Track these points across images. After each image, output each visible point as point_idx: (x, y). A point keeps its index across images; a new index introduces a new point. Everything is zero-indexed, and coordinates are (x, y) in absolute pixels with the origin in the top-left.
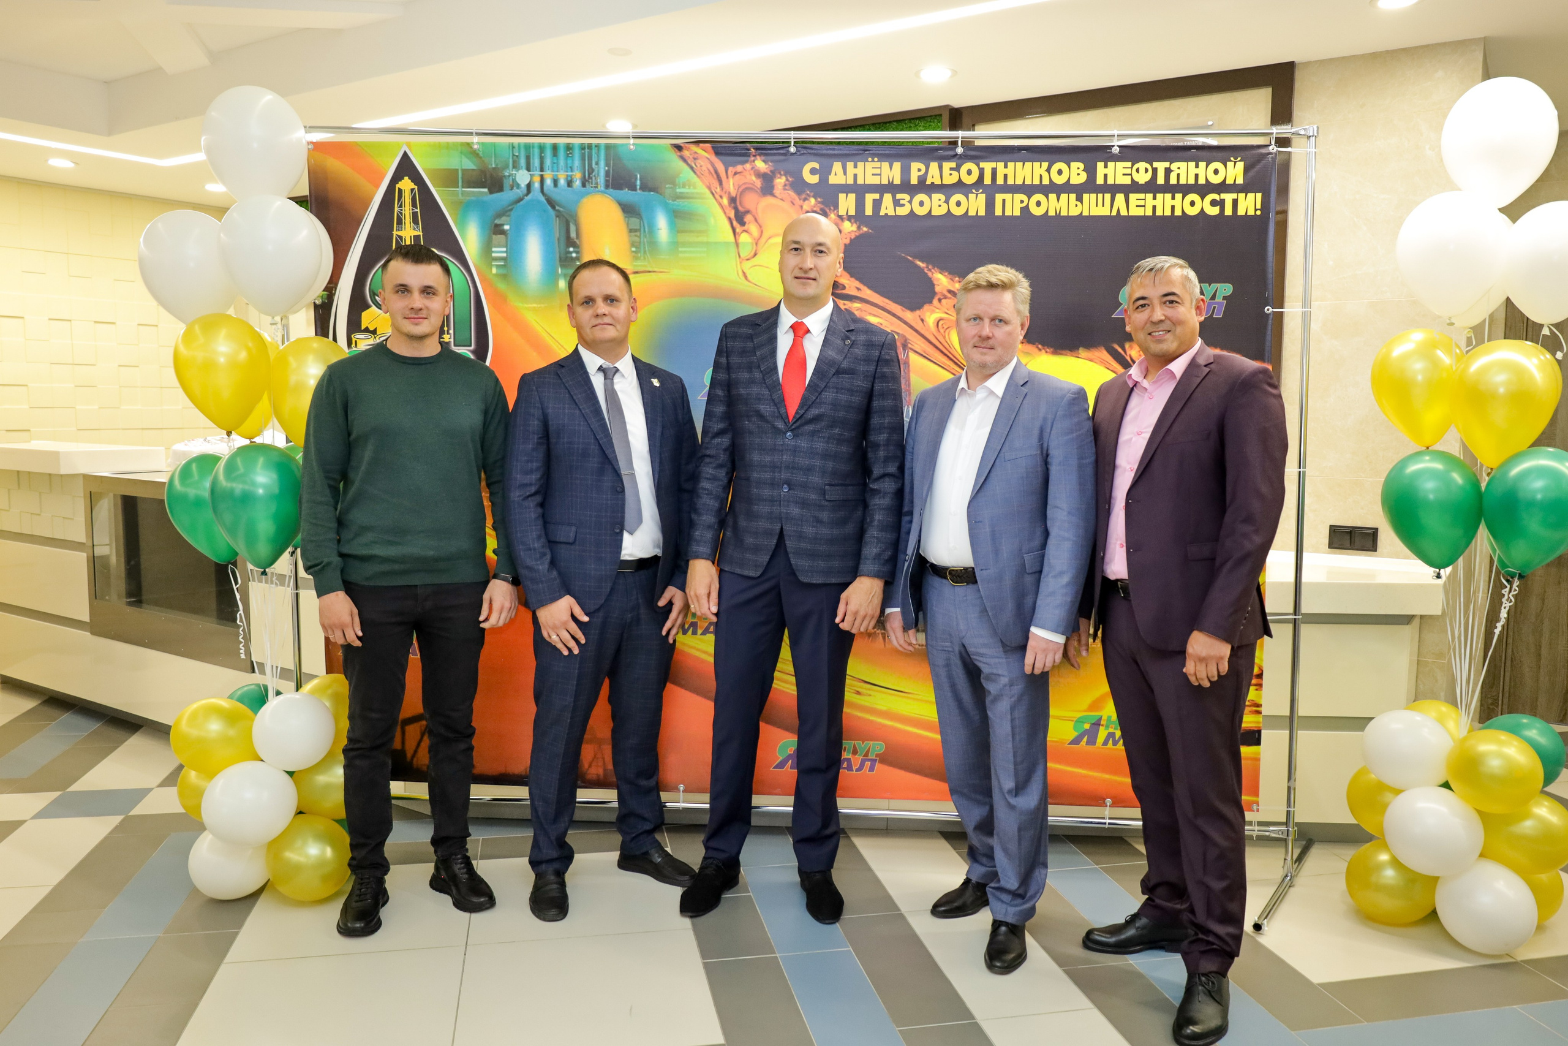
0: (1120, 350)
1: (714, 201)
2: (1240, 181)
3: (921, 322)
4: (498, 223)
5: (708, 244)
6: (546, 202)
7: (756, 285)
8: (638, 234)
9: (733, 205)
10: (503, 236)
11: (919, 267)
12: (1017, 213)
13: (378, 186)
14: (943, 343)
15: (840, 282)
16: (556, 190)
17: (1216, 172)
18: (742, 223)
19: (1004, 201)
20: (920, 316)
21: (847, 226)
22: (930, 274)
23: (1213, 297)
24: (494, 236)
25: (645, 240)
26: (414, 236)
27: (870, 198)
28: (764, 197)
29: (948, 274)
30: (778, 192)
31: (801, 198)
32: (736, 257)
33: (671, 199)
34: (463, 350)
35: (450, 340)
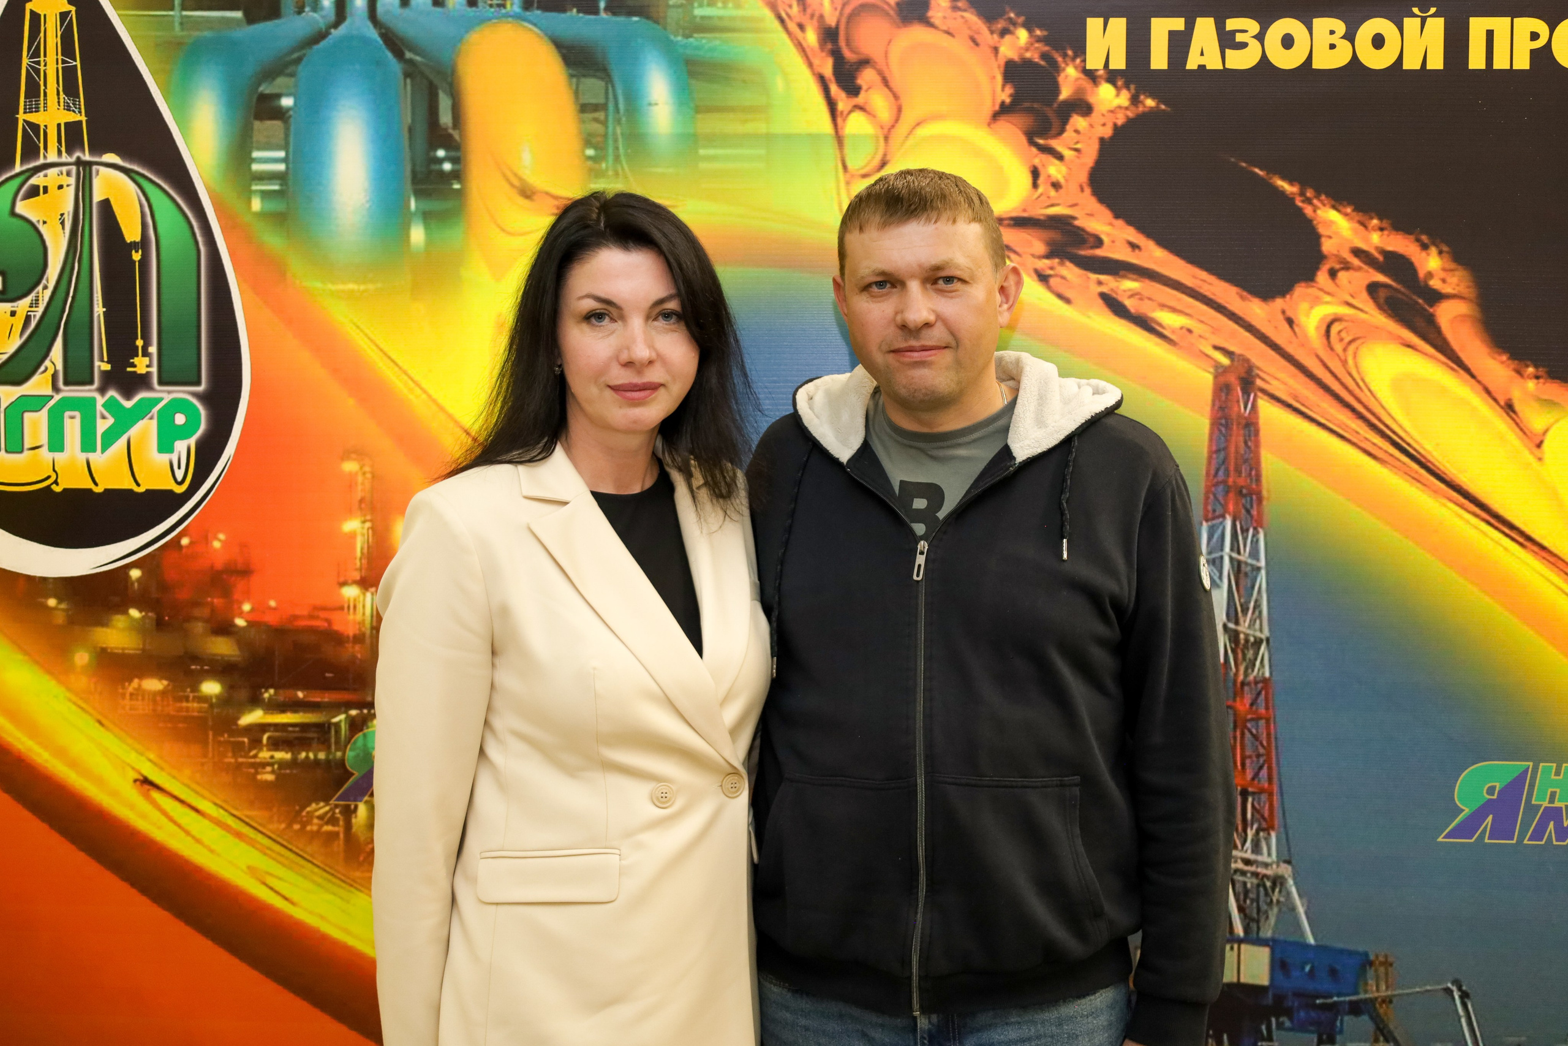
1: (784, 36)
3: (1287, 326)
4: (267, 91)
5: (769, 138)
6: (381, 41)
8: (601, 115)
9: (829, 46)
10: (277, 124)
11: (1282, 193)
12: (1523, 63)
14: (1339, 376)
15: (1089, 229)
16: (406, 12)
18: (853, 90)
19: (1490, 34)
20: (1283, 312)
21: (1109, 99)
22: (1308, 210)
24: (257, 124)
25: (619, 131)
26: (66, 124)
27: (1162, 28)
28: (905, 26)
29: (1354, 210)
30: (940, 15)
31: (993, 28)
32: (837, 172)
33: (681, 31)
34: (181, 393)
35: (149, 369)
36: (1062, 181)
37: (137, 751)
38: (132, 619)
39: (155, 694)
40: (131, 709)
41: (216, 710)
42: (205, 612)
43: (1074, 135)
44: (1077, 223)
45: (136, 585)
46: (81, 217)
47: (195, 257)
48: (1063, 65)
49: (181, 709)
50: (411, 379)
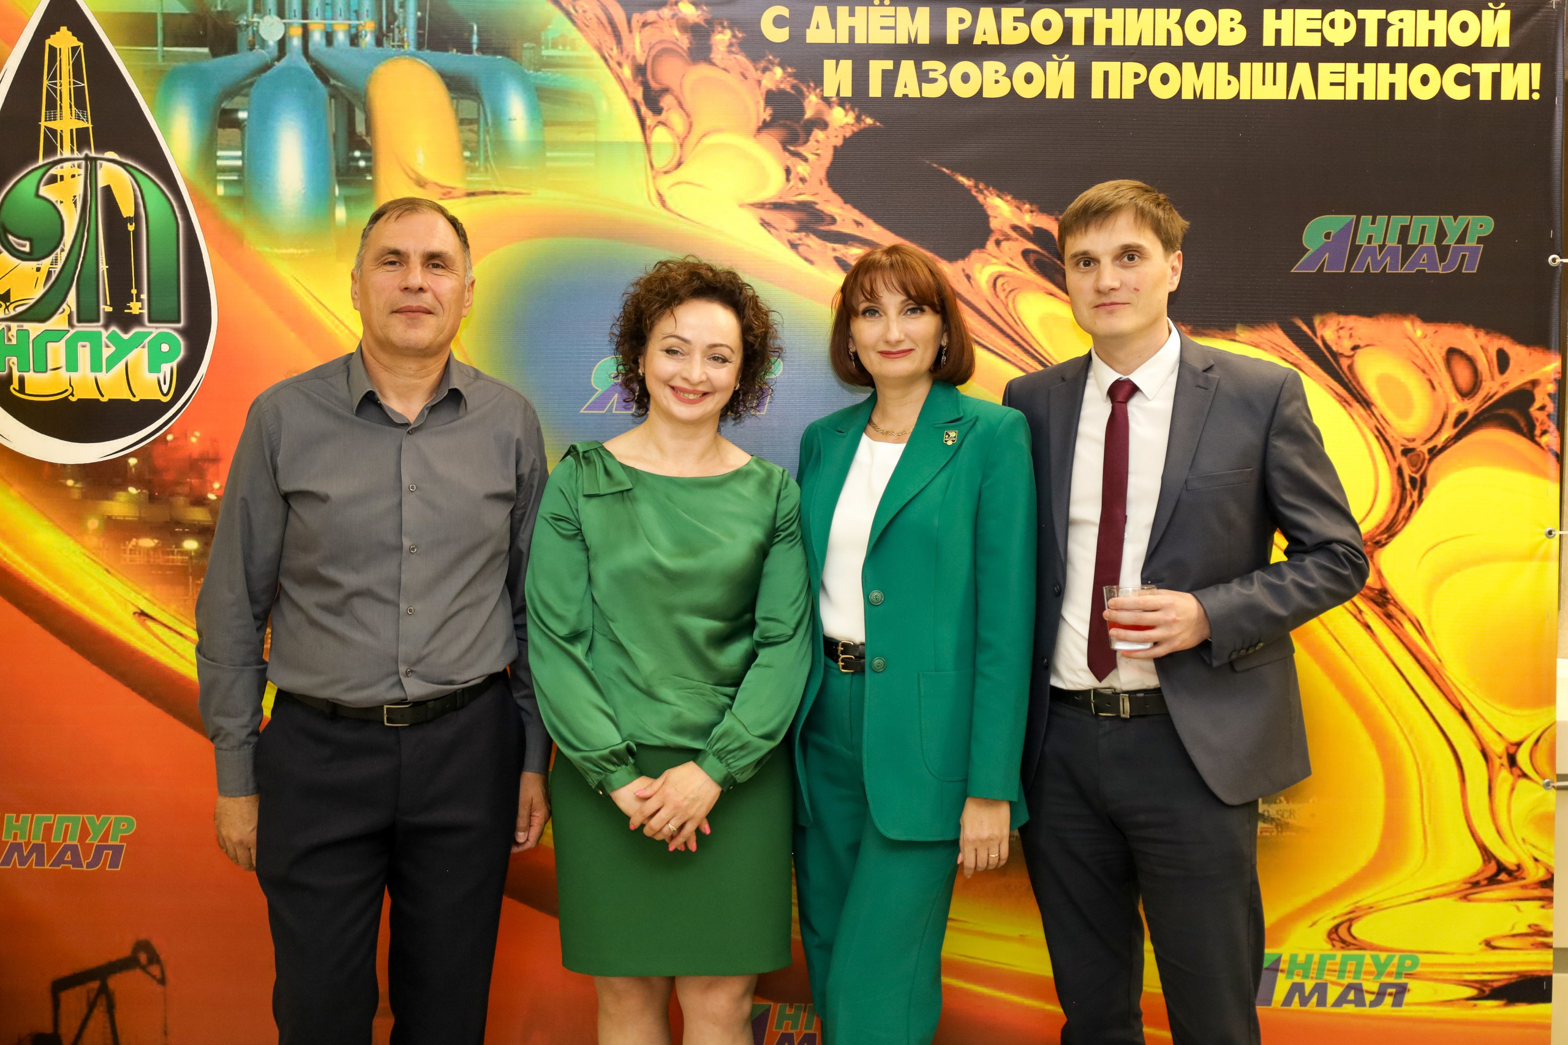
0: (1305, 328)
1: (607, 71)
2: (1504, 42)
3: (966, 280)
4: (228, 107)
5: (597, 145)
6: (312, 72)
7: (680, 216)
8: (474, 127)
9: (640, 78)
10: (236, 131)
11: (962, 186)
12: (1129, 94)
13: (12, 43)
14: (1003, 315)
15: (826, 212)
16: (331, 50)
17: (1464, 27)
18: (657, 110)
19: (1106, 74)
20: (964, 270)
21: (841, 118)
22: (980, 198)
23: (1462, 239)
24: (220, 131)
25: (488, 139)
26: (77, 129)
27: (877, 68)
28: (694, 64)
29: (1012, 198)
30: (719, 56)
31: (758, 67)
32: (646, 167)
33: (532, 67)
34: (166, 328)
35: (141, 311)
36: (807, 176)
37: (135, 591)
38: (131, 495)
39: (148, 551)
40: (131, 561)
41: (194, 561)
42: (186, 489)
43: (815, 143)
44: (817, 207)
45: (133, 469)
46: (89, 198)
47: (175, 229)
48: (807, 94)
49: (168, 561)
50: (337, 319)
